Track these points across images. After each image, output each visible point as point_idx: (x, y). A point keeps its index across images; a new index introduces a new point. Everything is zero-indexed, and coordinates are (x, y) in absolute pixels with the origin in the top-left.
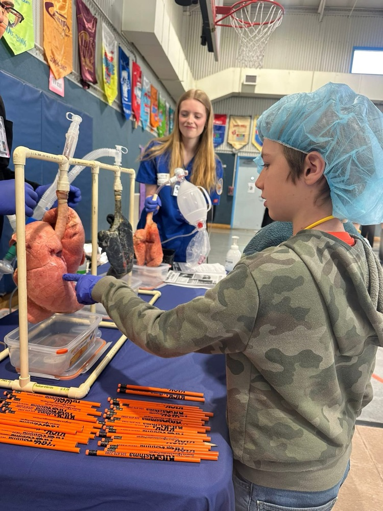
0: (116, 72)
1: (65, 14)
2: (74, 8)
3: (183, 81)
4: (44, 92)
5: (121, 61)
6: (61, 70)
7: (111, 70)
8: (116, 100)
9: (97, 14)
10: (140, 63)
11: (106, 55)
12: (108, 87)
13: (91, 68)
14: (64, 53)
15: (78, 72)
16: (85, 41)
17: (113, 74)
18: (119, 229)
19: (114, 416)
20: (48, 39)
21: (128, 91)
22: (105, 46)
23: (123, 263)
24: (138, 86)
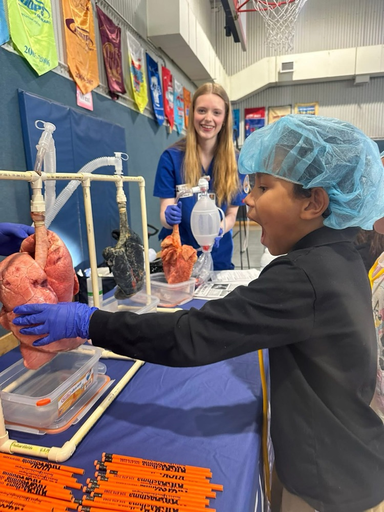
0: (145, 79)
1: (86, 28)
2: (96, 21)
3: (215, 79)
4: (73, 109)
5: (150, 68)
6: (88, 85)
7: (140, 78)
8: (147, 108)
9: (120, 24)
10: (169, 67)
11: (133, 63)
12: (138, 95)
13: (118, 78)
14: (90, 67)
15: (105, 84)
16: (110, 52)
17: (142, 81)
18: (125, 245)
19: (96, 490)
20: (72, 55)
21: (160, 97)
22: (132, 54)
23: (131, 283)
24: (169, 91)
